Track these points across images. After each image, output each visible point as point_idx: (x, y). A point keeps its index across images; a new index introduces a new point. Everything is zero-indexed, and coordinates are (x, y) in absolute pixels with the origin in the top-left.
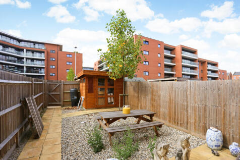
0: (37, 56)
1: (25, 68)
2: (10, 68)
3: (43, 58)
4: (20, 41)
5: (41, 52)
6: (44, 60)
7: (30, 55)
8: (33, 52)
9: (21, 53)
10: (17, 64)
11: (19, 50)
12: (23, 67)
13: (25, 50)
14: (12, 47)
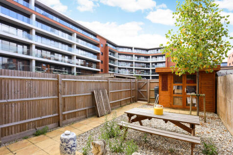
0: (160, 59)
1: (151, 71)
2: (142, 72)
3: (164, 60)
4: (147, 50)
5: (162, 56)
6: (164, 62)
7: (154, 60)
8: (156, 57)
9: (148, 59)
10: (145, 68)
11: (147, 57)
12: (149, 70)
13: (151, 57)
14: (143, 56)
